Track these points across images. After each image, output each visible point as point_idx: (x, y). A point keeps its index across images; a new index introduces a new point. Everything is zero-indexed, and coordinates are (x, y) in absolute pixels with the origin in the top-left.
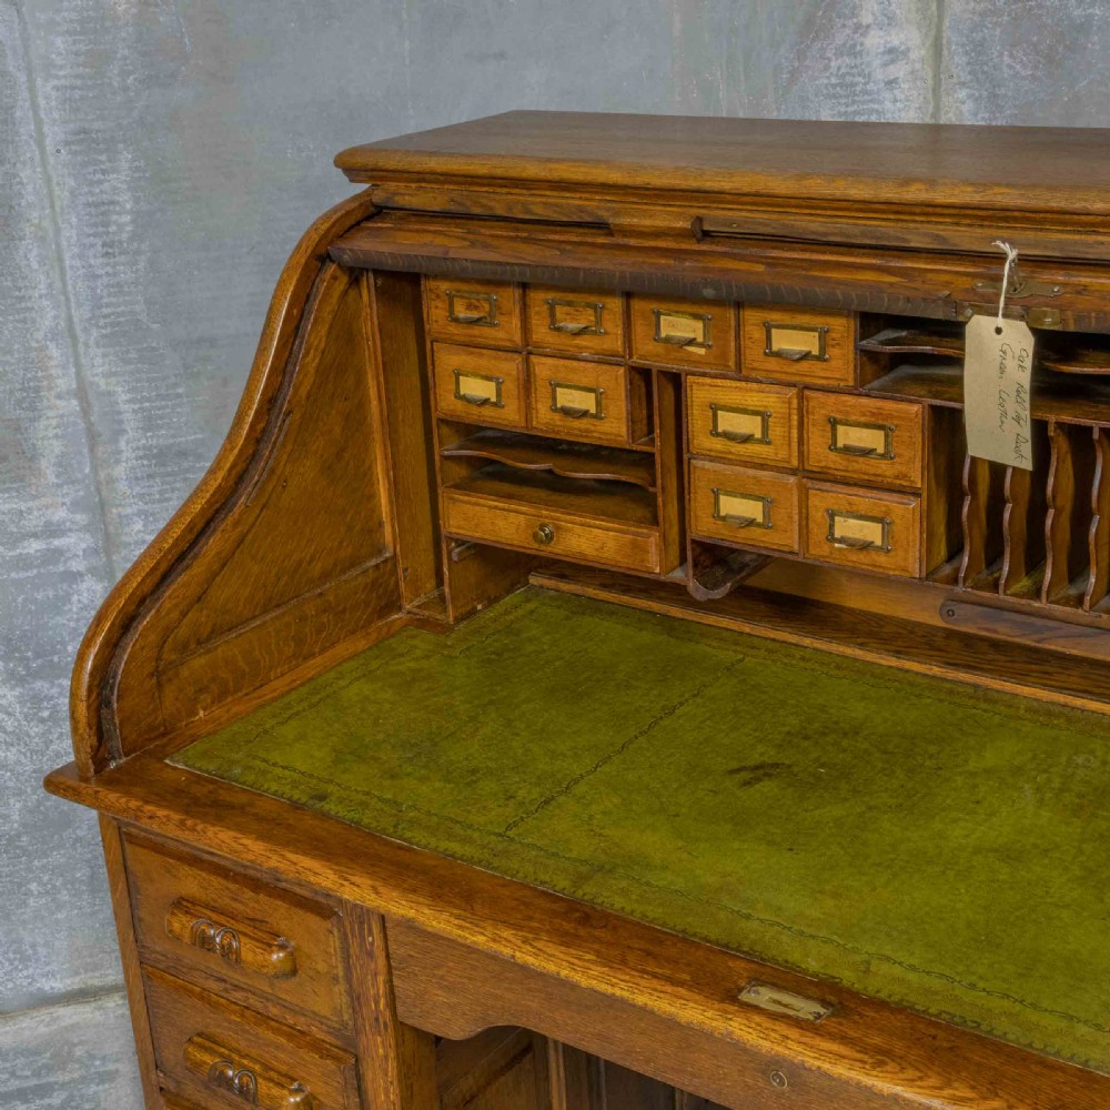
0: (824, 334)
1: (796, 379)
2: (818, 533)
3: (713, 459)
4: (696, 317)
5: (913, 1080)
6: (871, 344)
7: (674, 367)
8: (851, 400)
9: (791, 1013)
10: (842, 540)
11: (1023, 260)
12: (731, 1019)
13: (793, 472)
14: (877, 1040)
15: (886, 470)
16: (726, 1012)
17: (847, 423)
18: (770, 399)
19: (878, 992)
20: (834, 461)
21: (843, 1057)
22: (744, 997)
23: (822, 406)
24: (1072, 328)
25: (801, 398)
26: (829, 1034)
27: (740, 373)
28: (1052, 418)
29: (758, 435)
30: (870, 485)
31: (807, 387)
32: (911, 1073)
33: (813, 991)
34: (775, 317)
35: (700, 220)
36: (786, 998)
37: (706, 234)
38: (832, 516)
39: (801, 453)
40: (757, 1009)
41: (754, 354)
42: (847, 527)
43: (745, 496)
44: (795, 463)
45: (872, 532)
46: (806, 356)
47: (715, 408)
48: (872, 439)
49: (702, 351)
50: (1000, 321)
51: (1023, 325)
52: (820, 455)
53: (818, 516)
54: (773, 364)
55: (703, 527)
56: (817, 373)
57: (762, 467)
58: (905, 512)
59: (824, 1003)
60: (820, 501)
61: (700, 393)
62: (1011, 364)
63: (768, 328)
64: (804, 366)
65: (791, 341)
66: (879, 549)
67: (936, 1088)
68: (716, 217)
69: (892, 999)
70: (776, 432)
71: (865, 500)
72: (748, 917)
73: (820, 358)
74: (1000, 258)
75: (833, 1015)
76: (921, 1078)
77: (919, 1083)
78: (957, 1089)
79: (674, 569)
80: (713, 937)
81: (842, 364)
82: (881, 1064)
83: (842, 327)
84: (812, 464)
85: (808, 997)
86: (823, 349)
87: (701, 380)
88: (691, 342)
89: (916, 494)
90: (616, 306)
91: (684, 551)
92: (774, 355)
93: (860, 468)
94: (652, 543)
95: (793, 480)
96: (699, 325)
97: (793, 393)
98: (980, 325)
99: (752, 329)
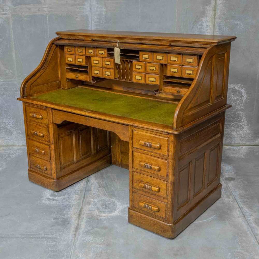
0: (104, 51)
1: (101, 57)
2: (104, 74)
3: (94, 66)
4: (92, 50)
6: (109, 52)
7: (90, 56)
10: (106, 75)
13: (101, 67)
15: (110, 66)
17: (107, 61)
18: (99, 59)
20: (105, 66)
23: (104, 59)
24: (124, 49)
25: (102, 59)
27: (96, 56)
28: (125, 60)
29: (98, 63)
30: (109, 68)
31: (103, 57)
34: (100, 49)
35: (93, 39)
36: (87, 111)
37: (94, 41)
38: (105, 72)
41: (97, 54)
42: (107, 73)
43: (97, 70)
44: (102, 66)
45: (109, 74)
46: (102, 54)
47: (94, 60)
48: (109, 63)
49: (93, 54)
50: (117, 48)
51: (119, 48)
52: (104, 66)
53: (104, 72)
54: (100, 55)
55: (93, 75)
57: (99, 67)
58: (112, 71)
59: (91, 111)
60: (104, 70)
61: (92, 59)
63: (99, 51)
64: (102, 55)
65: (101, 52)
66: (110, 76)
68: (94, 39)
70: (100, 63)
71: (108, 70)
73: (104, 54)
79: (90, 80)
81: (106, 55)
83: (106, 50)
84: (103, 66)
86: (104, 53)
87: (93, 57)
88: (91, 53)
89: (113, 69)
90: (84, 49)
91: (91, 78)
92: (99, 54)
93: (108, 66)
94: (88, 77)
95: (102, 68)
96: (92, 51)
97: (101, 58)
98: (115, 49)
99: (97, 51)
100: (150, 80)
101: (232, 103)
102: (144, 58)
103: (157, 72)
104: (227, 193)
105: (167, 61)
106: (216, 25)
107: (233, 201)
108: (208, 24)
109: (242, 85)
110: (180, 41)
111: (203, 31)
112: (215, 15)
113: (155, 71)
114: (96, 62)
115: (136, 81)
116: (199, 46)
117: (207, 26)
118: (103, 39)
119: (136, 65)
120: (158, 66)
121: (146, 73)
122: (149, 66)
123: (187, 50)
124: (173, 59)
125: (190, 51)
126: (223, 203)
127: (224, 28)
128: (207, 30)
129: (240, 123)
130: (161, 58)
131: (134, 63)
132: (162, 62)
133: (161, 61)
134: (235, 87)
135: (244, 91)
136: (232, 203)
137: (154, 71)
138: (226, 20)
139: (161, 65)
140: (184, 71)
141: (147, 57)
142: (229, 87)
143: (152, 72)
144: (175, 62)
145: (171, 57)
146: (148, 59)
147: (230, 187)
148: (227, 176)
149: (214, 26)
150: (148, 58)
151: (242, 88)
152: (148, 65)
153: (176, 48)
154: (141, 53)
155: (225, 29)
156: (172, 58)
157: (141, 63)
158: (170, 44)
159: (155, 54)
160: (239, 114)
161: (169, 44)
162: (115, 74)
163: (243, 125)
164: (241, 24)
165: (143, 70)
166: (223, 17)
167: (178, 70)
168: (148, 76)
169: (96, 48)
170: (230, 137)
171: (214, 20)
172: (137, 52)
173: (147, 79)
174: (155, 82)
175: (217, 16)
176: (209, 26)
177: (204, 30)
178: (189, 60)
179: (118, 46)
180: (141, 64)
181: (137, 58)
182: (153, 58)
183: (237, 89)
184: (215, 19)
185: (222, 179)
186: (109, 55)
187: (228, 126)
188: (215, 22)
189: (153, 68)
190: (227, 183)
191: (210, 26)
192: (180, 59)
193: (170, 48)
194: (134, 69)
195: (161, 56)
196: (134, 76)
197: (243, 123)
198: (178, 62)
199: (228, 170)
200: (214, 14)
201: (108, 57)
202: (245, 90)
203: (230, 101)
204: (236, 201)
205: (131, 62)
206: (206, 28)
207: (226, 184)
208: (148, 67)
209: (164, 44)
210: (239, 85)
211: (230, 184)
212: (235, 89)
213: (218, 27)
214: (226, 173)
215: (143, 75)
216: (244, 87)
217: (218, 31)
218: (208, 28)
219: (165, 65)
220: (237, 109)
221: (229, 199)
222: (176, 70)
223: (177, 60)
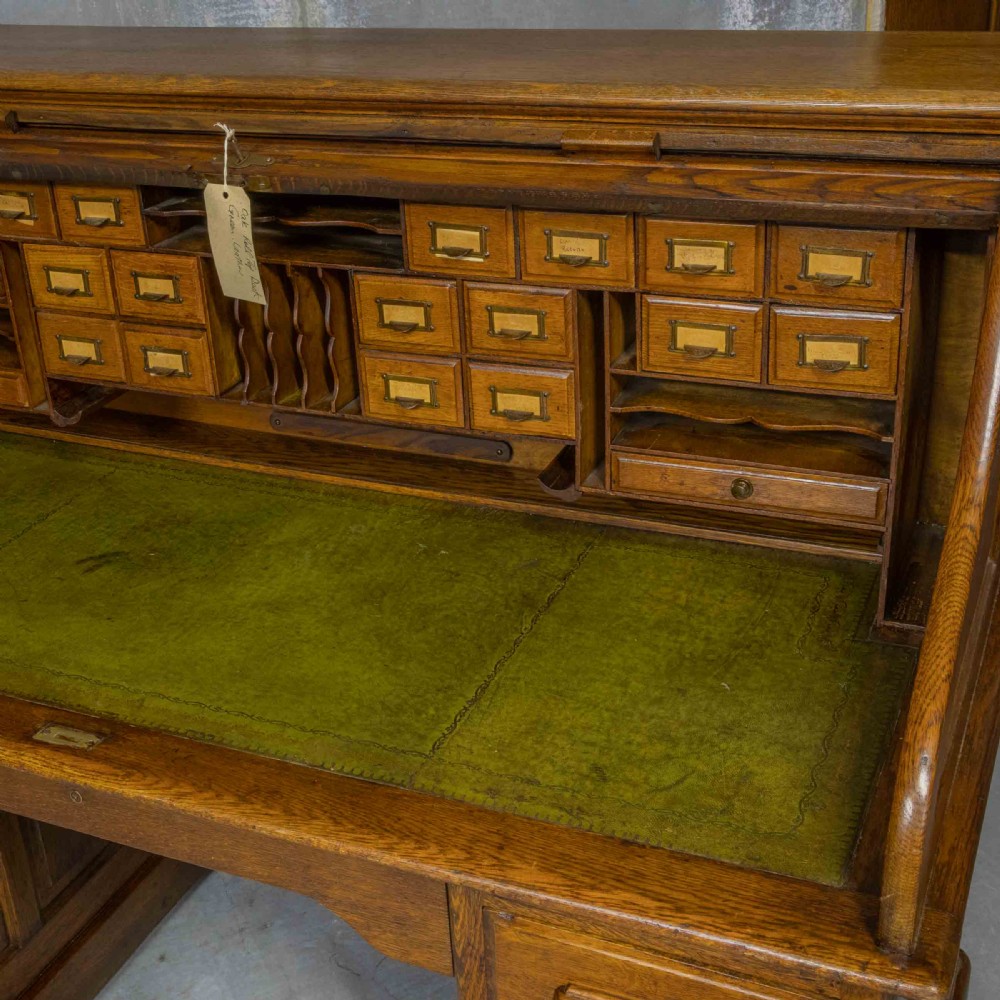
0: (117, 204)
1: (103, 242)
2: (138, 366)
3: (52, 311)
4: (22, 194)
5: (151, 785)
6: (153, 210)
7: (12, 237)
8: (144, 255)
9: (71, 744)
10: (154, 370)
11: (238, 135)
12: (23, 755)
13: (112, 317)
14: (132, 758)
15: (179, 312)
16: (19, 749)
17: (145, 276)
18: (86, 260)
19: (144, 721)
20: (140, 307)
21: (102, 773)
22: (38, 736)
23: (125, 263)
24: (280, 190)
25: (109, 258)
26: (96, 757)
27: (61, 239)
28: (288, 263)
29: (82, 290)
30: (171, 325)
31: (112, 248)
32: (150, 779)
33: (94, 726)
34: (80, 191)
35: (14, 114)
36: (69, 734)
37: (23, 126)
38: (145, 351)
39: (116, 303)
40: (45, 745)
41: (68, 221)
42: (159, 360)
43: (80, 339)
44: (112, 310)
45: (174, 362)
46: (106, 223)
47: (48, 269)
48: (164, 287)
49: (30, 223)
50: (225, 187)
51: (240, 190)
52: (131, 305)
53: (136, 352)
54: (82, 231)
55: (55, 368)
56: (118, 236)
57: (90, 315)
58: (198, 345)
59: (99, 734)
60: (135, 340)
61: (35, 257)
62: (238, 222)
63: (76, 201)
64: (107, 230)
65: (96, 211)
66: (182, 375)
67: (166, 788)
68: (28, 110)
69: (154, 725)
70: (95, 287)
71: (167, 338)
72: (60, 674)
73: (117, 224)
74: (221, 135)
75: (104, 742)
76: (157, 783)
77: (155, 786)
78: (181, 787)
79: (40, 403)
80: (26, 692)
81: (134, 229)
82: (128, 775)
83: (130, 198)
84: (125, 311)
85: (89, 731)
86: (118, 217)
87: (33, 246)
88: (21, 216)
89: (203, 329)
91: (41, 389)
92: (83, 223)
93: (161, 311)
94: (19, 383)
95: (113, 324)
96: (25, 201)
97: (103, 253)
98: (213, 192)
99: (65, 205)
100: (501, 408)
102: (444, 251)
103: (559, 348)
105: (640, 269)
110: (738, 110)
113: (543, 347)
114: (62, 280)
115: (394, 412)
116: (915, 151)
118: (98, 114)
119: (380, 303)
120: (560, 316)
121: (467, 356)
122: (490, 310)
124: (689, 256)
130: (588, 248)
131: (368, 285)
132: (606, 279)
133: (584, 272)
137: (531, 345)
139: (593, 299)
140: (786, 348)
141: (467, 246)
143: (516, 352)
144: (708, 282)
145: (671, 246)
146: (476, 255)
150: (477, 249)
152: (481, 298)
154: (414, 218)
156: (677, 249)
157: (424, 289)
158: (657, 138)
159: (535, 226)
161: (650, 143)
162: (219, 363)
165: (444, 338)
167: (730, 340)
168: (481, 375)
169: (52, 180)
172: (388, 206)
173: (480, 401)
174: (544, 418)
178: (834, 264)
179: (231, 171)
180: (419, 298)
182: (518, 249)
186: (158, 231)
189: (528, 324)
192: (750, 255)
193: (666, 178)
194: (369, 331)
195: (591, 236)
196: (372, 382)
198: (732, 283)
201: (150, 247)
205: (343, 279)
208: (478, 317)
209: (606, 142)
215: (448, 371)
219: (626, 302)
222: (714, 339)
223: (728, 265)
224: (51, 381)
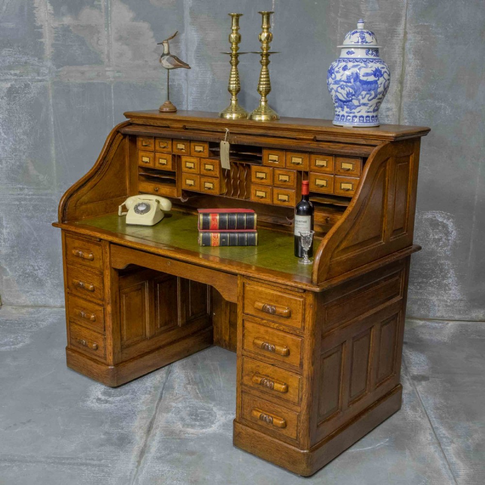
0: (204, 147)
1: (199, 156)
2: (202, 186)
3: (186, 173)
4: (184, 144)
6: (211, 149)
7: (179, 154)
8: (208, 160)
10: (206, 188)
13: (198, 174)
15: (213, 173)
17: (207, 164)
18: (195, 160)
20: (205, 172)
23: (204, 161)
24: (236, 143)
25: (200, 160)
27: (190, 155)
28: (238, 162)
29: (193, 167)
30: (211, 177)
31: (201, 157)
34: (196, 144)
35: (185, 126)
37: (186, 128)
38: (205, 183)
39: (200, 171)
41: (192, 151)
42: (208, 185)
43: (190, 180)
44: (199, 173)
45: (211, 186)
46: (200, 151)
47: (186, 162)
48: (211, 167)
49: (184, 151)
50: (225, 142)
52: (203, 172)
53: (203, 183)
54: (196, 153)
55: (184, 187)
56: (202, 155)
57: (194, 174)
58: (216, 181)
60: (203, 180)
61: (184, 159)
63: (195, 146)
64: (200, 153)
65: (199, 148)
66: (212, 189)
68: (188, 125)
70: (196, 166)
71: (210, 180)
73: (203, 152)
79: (179, 196)
81: (206, 153)
83: (207, 146)
86: (203, 150)
87: (184, 157)
88: (182, 149)
89: (218, 178)
90: (170, 142)
91: (181, 192)
92: (196, 151)
93: (209, 173)
94: (175, 191)
95: (198, 176)
96: (184, 146)
97: (199, 158)
98: (222, 143)
99: (192, 147)
100: (279, 198)
101: (431, 245)
102: (271, 160)
103: (292, 184)
104: (413, 402)
105: (310, 166)
106: (403, 108)
107: (422, 416)
108: (389, 106)
109: (448, 214)
110: (331, 132)
111: (381, 118)
112: (401, 91)
113: (289, 184)
114: (189, 165)
115: (257, 199)
116: (364, 142)
117: (388, 108)
118: (203, 127)
119: (256, 172)
120: (293, 175)
121: (274, 186)
122: (279, 174)
123: (343, 148)
124: (320, 163)
125: (348, 150)
126: (404, 419)
127: (417, 112)
128: (387, 116)
129: (445, 281)
130: (299, 160)
131: (254, 168)
132: (302, 168)
133: (299, 166)
134: (435, 217)
135: (452, 224)
136: (419, 419)
137: (287, 183)
138: (421, 100)
139: (300, 172)
140: (338, 185)
141: (275, 159)
142: (426, 216)
143: (284, 185)
144: (323, 169)
145: (316, 160)
146: (277, 162)
147: (419, 393)
148: (415, 374)
149: (400, 109)
150: (277, 160)
151: (448, 219)
152: (277, 172)
153: (325, 146)
154: (265, 152)
155: (419, 115)
156: (317, 161)
157: (266, 169)
158: (315, 137)
159: (289, 155)
160: (442, 264)
161: (313, 138)
162: (221, 187)
163: (449, 284)
164: (448, 107)
165: (268, 181)
166: (415, 94)
167: (327, 183)
168: (276, 190)
169: (189, 141)
170: (426, 305)
171: (399, 99)
172: (259, 149)
173: (275, 196)
174: (288, 201)
175: (404, 93)
176: (391, 109)
177: (382, 116)
178: (347, 166)
179: (227, 139)
180: (265, 171)
181: (258, 160)
182: (286, 160)
183: (440, 220)
184: (401, 97)
185: (406, 377)
186: (212, 155)
187: (423, 285)
188: (402, 103)
189: (286, 178)
190: (414, 384)
191: (394, 110)
192: (331, 163)
193: (314, 145)
194: (253, 179)
195: (300, 158)
196: (253, 191)
197: (450, 281)
198: (328, 169)
199: (419, 362)
200: (400, 89)
201: (210, 157)
202: (453, 222)
203: (426, 241)
204: (428, 417)
205: (249, 166)
206: (386, 112)
207: (412, 387)
208: (276, 176)
209: (304, 137)
210: (443, 214)
211: (420, 386)
212: (435, 220)
213: (407, 111)
214: (413, 368)
215: (269, 190)
216: (453, 217)
217: (406, 118)
218: (390, 113)
219: (307, 173)
220: (439, 255)
221: (415, 413)
222: (323, 183)
223: (327, 165)
224: (182, 190)
